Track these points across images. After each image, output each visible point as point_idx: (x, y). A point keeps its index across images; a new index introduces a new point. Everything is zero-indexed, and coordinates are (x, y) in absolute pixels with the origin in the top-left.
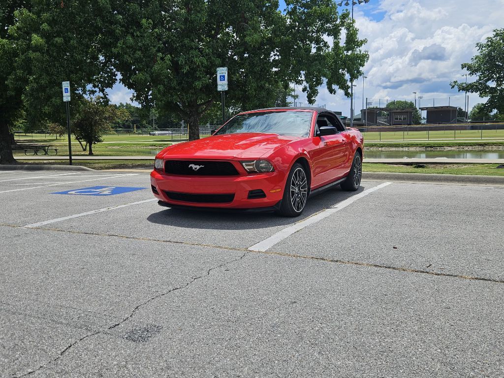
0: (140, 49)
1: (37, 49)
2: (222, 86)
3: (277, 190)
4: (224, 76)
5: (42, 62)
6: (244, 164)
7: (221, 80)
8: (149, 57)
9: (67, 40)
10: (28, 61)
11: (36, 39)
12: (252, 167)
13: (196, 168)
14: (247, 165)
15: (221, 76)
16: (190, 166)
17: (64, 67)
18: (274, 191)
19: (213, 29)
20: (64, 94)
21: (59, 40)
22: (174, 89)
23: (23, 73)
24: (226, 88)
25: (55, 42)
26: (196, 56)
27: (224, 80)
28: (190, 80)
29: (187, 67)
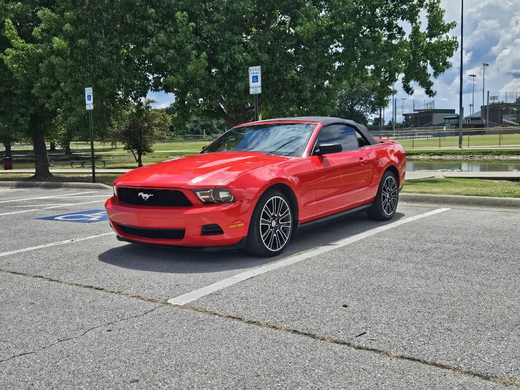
0: (174, 48)
1: (59, 53)
2: (255, 88)
3: (239, 225)
4: (257, 77)
5: (66, 68)
6: (198, 193)
7: (253, 82)
8: (184, 55)
9: (93, 41)
10: (52, 66)
11: (57, 42)
12: (207, 197)
13: (146, 197)
14: (202, 195)
15: (253, 77)
16: (139, 194)
17: (90, 72)
18: (234, 226)
19: (264, 18)
20: (87, 102)
21: (82, 42)
22: (214, 91)
23: (49, 81)
24: (259, 91)
25: (79, 44)
26: (239, 52)
27: (257, 81)
28: (232, 81)
29: (228, 66)
